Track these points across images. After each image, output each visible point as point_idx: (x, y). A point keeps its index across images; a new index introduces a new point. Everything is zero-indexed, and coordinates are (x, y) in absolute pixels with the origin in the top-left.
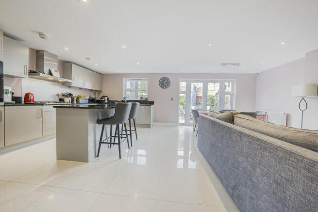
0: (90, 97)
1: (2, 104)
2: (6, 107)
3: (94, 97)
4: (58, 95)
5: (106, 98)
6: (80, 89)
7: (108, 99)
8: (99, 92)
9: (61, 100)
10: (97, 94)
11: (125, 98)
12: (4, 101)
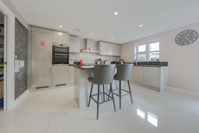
0: (113, 60)
1: (69, 65)
2: (70, 66)
3: (116, 60)
4: (95, 60)
5: (122, 61)
6: (107, 56)
7: (123, 61)
8: (119, 57)
9: (96, 63)
10: (118, 58)
11: (136, 60)
12: (70, 63)
